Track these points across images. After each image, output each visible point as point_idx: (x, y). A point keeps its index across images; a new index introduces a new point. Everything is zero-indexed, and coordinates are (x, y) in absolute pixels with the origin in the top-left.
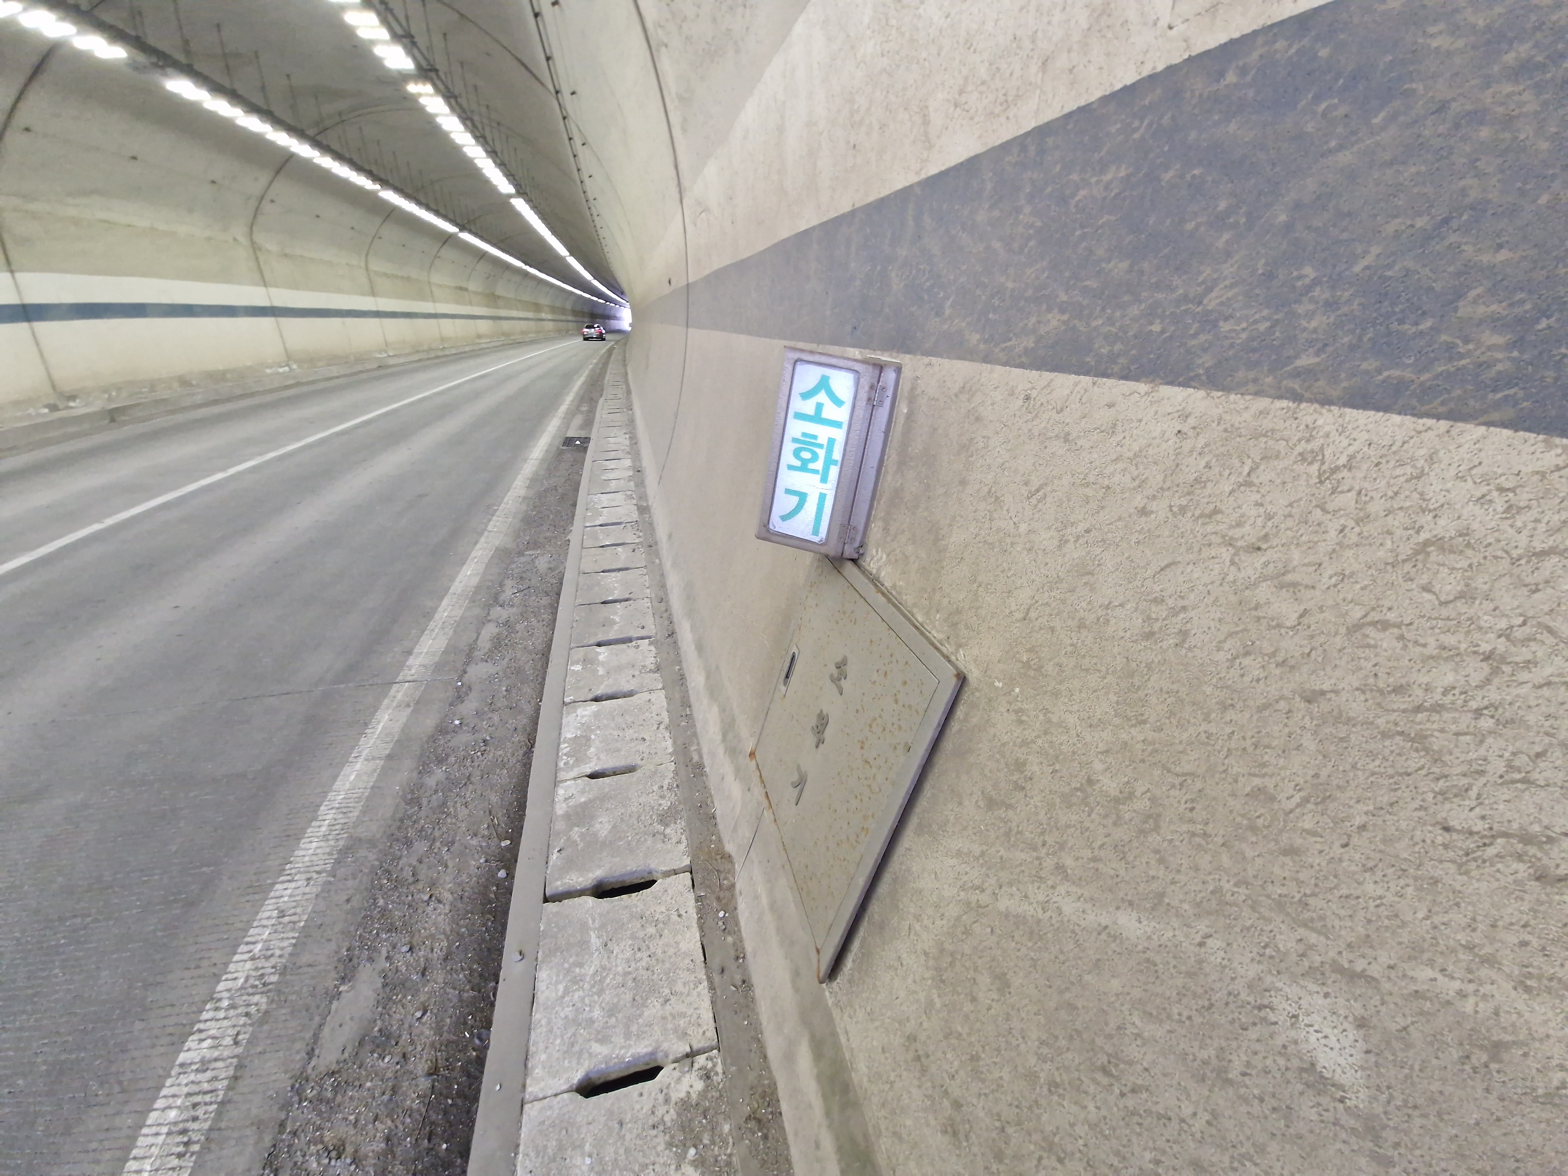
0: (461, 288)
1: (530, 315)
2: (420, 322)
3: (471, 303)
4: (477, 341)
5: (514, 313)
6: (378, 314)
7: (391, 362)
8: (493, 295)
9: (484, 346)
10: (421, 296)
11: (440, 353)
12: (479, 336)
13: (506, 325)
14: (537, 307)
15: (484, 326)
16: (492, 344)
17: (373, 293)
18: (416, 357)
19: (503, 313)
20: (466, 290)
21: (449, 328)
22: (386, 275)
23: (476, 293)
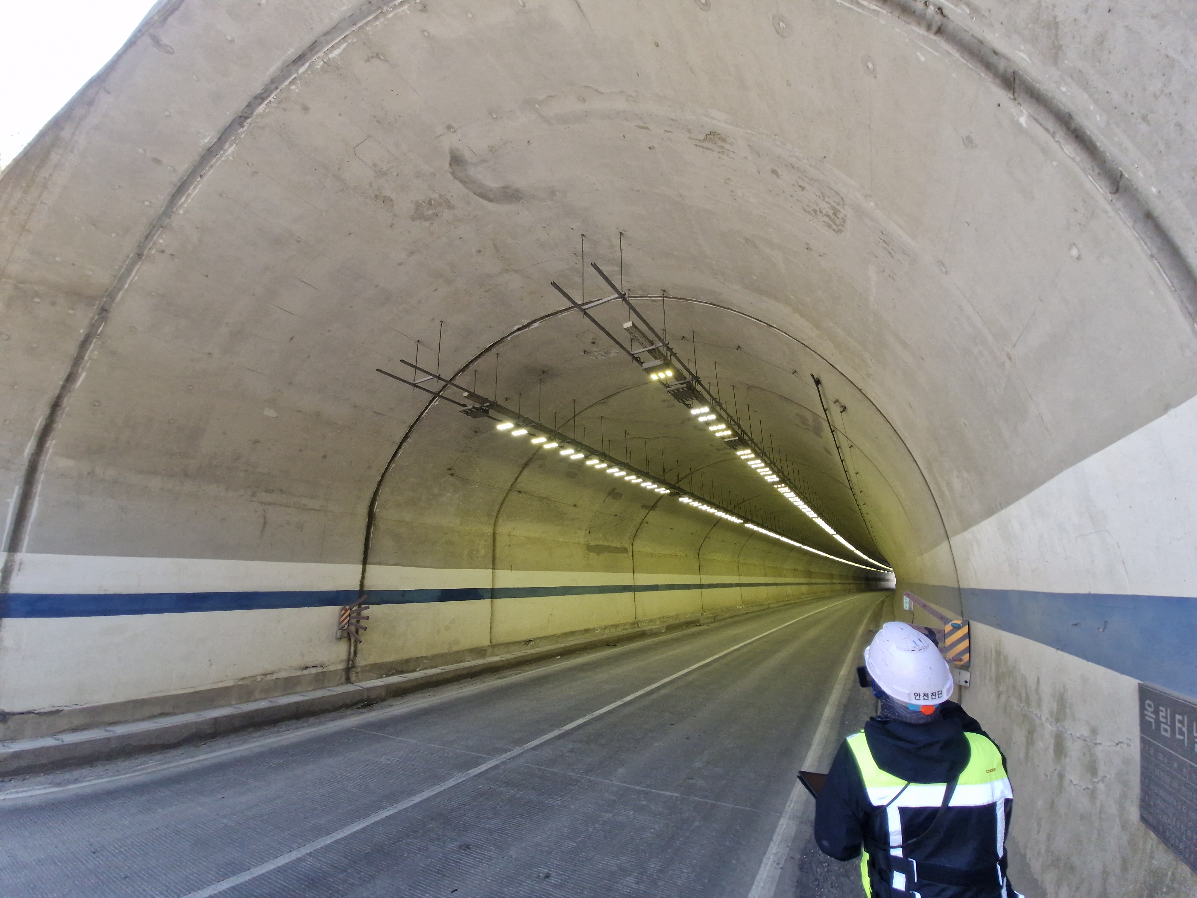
0: (795, 569)
1: (827, 581)
2: (779, 587)
3: (799, 577)
4: (802, 597)
5: (819, 581)
6: (766, 585)
7: (772, 606)
8: (809, 571)
9: (805, 599)
10: (780, 575)
11: (787, 603)
12: (802, 594)
13: (815, 587)
14: (831, 576)
15: (804, 588)
17: (765, 575)
18: (779, 604)
20: (797, 570)
21: (789, 589)
22: (769, 567)
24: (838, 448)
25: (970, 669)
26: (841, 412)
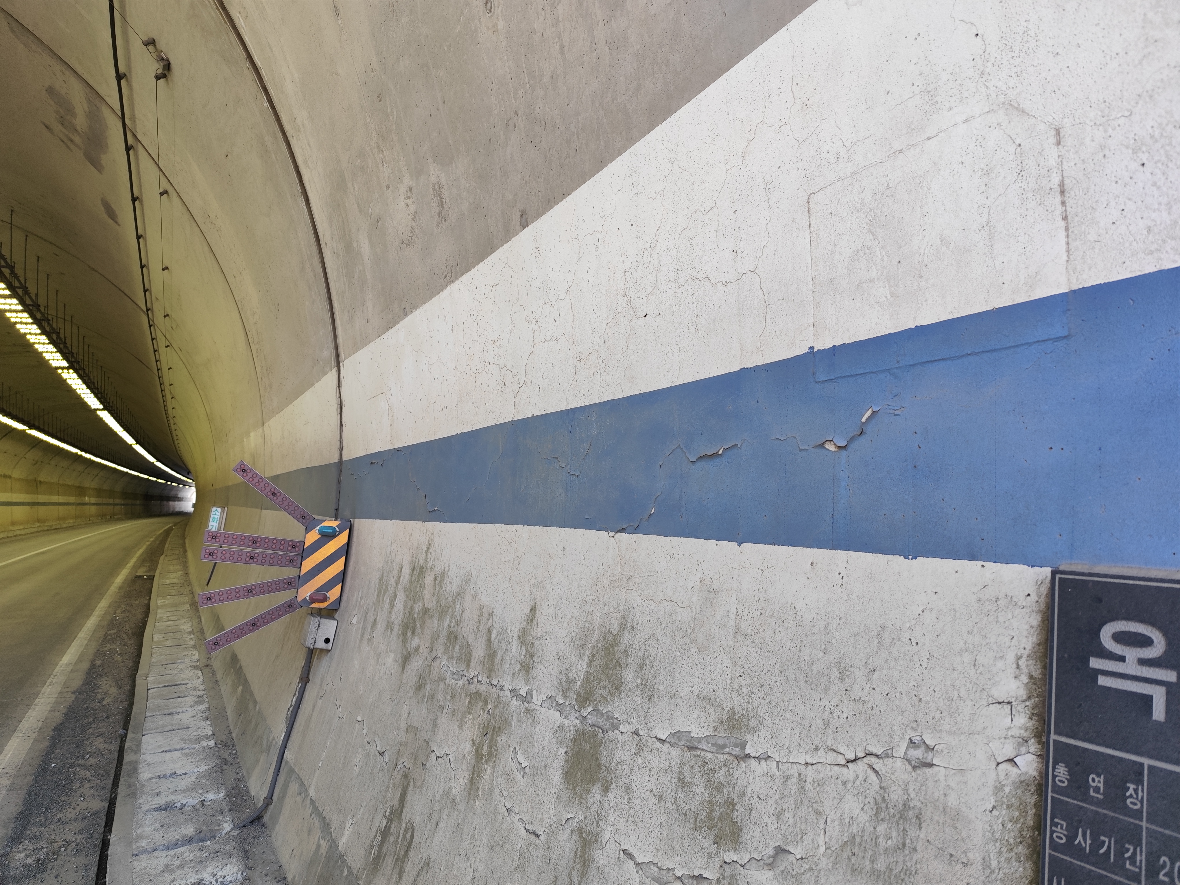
1: (72, 499)
5: (55, 499)
8: (35, 480)
9: (18, 533)
14: (81, 491)
16: (27, 531)
19: (42, 498)
23: (19, 480)
24: (134, 199)
25: (336, 616)
26: (158, 78)
